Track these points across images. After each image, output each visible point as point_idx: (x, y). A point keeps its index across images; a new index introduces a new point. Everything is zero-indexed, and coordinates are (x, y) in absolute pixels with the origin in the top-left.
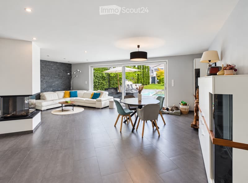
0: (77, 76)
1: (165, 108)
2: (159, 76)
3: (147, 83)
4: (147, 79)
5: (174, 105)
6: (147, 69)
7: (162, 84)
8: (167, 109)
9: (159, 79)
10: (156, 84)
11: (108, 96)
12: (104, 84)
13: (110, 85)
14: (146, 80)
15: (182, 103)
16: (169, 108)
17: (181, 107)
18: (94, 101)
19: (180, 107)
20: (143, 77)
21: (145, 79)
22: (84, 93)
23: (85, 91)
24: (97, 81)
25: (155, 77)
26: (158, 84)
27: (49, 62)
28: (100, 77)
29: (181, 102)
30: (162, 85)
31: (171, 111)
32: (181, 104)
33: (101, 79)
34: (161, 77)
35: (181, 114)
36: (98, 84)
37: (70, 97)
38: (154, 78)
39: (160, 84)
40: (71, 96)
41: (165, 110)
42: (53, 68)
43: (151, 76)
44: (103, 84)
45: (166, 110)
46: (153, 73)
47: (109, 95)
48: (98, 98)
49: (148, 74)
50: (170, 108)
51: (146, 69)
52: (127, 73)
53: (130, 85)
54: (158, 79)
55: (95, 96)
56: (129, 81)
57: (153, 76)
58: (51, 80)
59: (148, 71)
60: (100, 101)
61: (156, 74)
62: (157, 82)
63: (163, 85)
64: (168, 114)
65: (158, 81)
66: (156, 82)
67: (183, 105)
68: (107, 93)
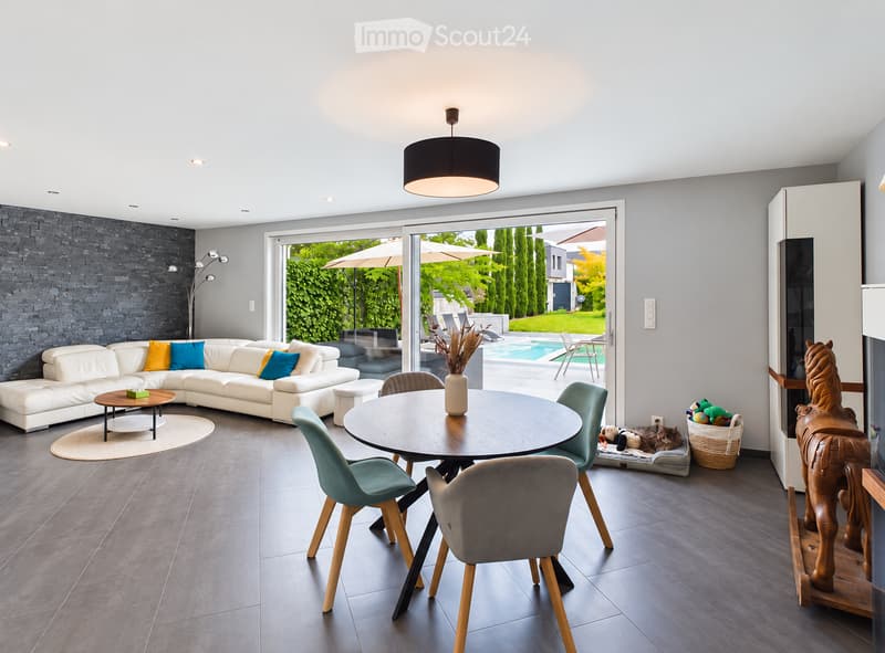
0: (211, 278)
1: (608, 435)
2: (585, 282)
3: (535, 309)
4: (535, 292)
5: (654, 418)
6: (535, 254)
7: (600, 313)
8: (621, 441)
9: (587, 290)
10: (572, 310)
11: (340, 365)
12: (338, 313)
13: (365, 315)
14: (531, 295)
15: (700, 409)
16: (626, 434)
17: (696, 430)
18: (265, 389)
19: (691, 430)
20: (520, 285)
21: (526, 294)
22: (236, 351)
23: (243, 344)
24: (307, 299)
25: (568, 285)
26: (582, 310)
27: (87, 219)
28: (324, 283)
29: (693, 407)
30: (596, 317)
31: (638, 453)
32: (696, 416)
33: (323, 293)
34: (592, 284)
35: (697, 467)
36: (310, 311)
37: (172, 366)
38: (563, 290)
39: (591, 309)
40: (174, 362)
41: (609, 442)
42: (105, 246)
43: (551, 280)
44: (334, 314)
45: (614, 443)
46: (559, 268)
47: (344, 361)
48: (288, 375)
49: (541, 271)
50: (632, 437)
51: (531, 253)
52: (441, 267)
53: (455, 315)
54: (581, 290)
55: (278, 366)
56: (449, 300)
57: (559, 281)
58: (98, 296)
59: (538, 261)
60: (293, 390)
61: (574, 274)
62: (578, 303)
63: (604, 316)
64: (623, 467)
65: (582, 298)
66: (573, 304)
67: (709, 423)
68: (333, 352)
